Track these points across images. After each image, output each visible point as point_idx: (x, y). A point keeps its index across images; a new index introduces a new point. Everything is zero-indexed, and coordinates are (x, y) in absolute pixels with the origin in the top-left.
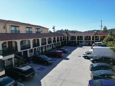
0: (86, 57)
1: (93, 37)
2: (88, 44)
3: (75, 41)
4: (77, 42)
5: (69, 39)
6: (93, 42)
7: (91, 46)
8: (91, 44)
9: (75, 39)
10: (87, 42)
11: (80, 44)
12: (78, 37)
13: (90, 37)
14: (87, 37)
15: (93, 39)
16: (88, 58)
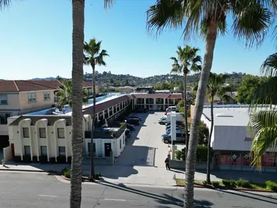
0: (161, 123)
1: (166, 100)
2: (160, 109)
3: (143, 106)
4: (145, 107)
5: (135, 103)
6: (167, 107)
7: (165, 111)
8: (164, 109)
9: (143, 103)
10: (158, 106)
11: (150, 109)
12: (147, 99)
13: (162, 100)
14: (159, 99)
15: (166, 102)
16: (164, 124)
